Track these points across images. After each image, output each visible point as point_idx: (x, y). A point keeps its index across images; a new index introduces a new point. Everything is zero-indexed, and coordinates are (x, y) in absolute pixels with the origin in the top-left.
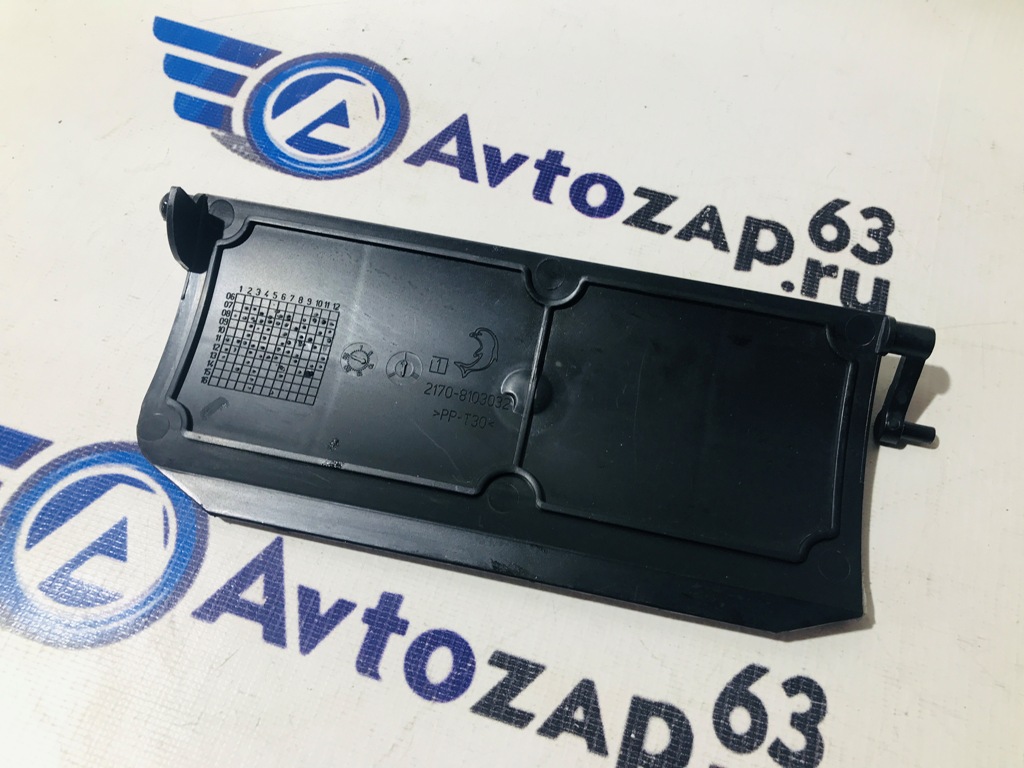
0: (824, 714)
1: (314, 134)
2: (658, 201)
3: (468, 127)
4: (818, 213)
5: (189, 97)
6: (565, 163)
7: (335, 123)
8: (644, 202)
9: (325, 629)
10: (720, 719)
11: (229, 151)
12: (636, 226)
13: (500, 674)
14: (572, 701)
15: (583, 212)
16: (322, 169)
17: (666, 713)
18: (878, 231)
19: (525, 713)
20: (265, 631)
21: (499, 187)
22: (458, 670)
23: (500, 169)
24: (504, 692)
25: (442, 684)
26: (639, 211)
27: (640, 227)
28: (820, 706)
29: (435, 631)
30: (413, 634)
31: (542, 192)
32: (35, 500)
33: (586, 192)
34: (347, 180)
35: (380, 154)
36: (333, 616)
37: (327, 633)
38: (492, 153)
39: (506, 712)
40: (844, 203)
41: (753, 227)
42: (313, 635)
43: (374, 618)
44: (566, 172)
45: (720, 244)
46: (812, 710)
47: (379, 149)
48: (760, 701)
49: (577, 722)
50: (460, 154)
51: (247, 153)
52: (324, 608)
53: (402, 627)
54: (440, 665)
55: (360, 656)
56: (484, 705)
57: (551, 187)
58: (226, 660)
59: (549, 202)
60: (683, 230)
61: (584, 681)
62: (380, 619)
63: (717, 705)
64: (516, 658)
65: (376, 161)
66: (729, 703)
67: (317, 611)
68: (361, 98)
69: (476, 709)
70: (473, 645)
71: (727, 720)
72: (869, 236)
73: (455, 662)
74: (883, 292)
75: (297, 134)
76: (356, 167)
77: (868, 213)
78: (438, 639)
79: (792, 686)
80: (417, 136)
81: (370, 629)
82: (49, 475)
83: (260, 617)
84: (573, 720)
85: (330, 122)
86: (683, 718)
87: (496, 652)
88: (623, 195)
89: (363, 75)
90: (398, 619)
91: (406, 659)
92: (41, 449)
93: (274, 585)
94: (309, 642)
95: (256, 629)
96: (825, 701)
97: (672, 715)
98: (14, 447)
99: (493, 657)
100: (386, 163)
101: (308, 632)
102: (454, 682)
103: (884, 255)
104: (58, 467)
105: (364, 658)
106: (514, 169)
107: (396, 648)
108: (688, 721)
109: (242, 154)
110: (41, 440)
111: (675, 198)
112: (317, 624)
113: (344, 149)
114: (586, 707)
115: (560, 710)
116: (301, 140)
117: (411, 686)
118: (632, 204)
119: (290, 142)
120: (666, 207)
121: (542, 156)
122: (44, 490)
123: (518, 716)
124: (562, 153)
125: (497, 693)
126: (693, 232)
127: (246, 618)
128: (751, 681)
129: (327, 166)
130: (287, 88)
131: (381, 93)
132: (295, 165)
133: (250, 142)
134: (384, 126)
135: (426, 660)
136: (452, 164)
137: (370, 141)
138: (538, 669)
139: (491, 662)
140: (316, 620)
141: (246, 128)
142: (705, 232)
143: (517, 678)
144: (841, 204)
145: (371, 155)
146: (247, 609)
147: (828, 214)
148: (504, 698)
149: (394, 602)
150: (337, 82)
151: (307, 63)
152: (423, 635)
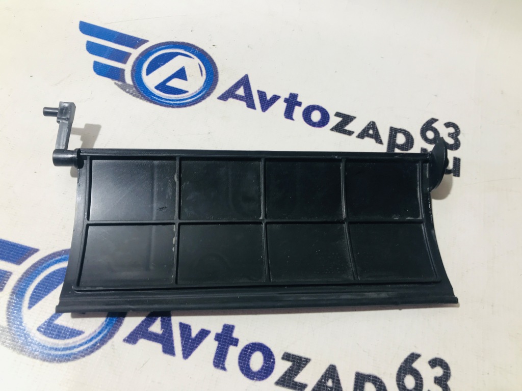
0: (450, 376)
1: (170, 84)
2: (347, 119)
3: (248, 81)
4: (424, 125)
5: (101, 63)
6: (299, 99)
7: (180, 78)
8: (339, 119)
9: (195, 345)
10: (400, 382)
11: (124, 93)
12: (337, 131)
13: (288, 365)
14: (325, 377)
15: (310, 125)
16: (175, 102)
17: (373, 380)
18: (453, 134)
19: (302, 384)
20: (163, 348)
21: (267, 112)
22: (267, 364)
23: (267, 103)
24: (291, 373)
25: (259, 371)
26: (338, 125)
27: (339, 132)
28: (447, 373)
29: (253, 344)
30: (242, 345)
31: (289, 114)
32: (32, 282)
33: (310, 115)
34: (188, 108)
35: (204, 94)
36: (199, 338)
37: (196, 347)
38: (262, 95)
39: (293, 384)
40: (436, 120)
41: (394, 132)
42: (189, 349)
43: (221, 338)
44: (300, 104)
45: (379, 140)
46: (444, 375)
47: (204, 92)
48: (418, 372)
49: (329, 387)
50: (246, 95)
51: (134, 94)
52: (194, 334)
53: (235, 342)
54: (257, 361)
55: (215, 359)
56: (282, 381)
57: (293, 112)
58: (144, 364)
59: (293, 119)
60: (360, 134)
61: (330, 365)
62: (224, 339)
63: (397, 374)
64: (295, 356)
65: (203, 98)
66: (403, 373)
67: (190, 335)
68: (192, 65)
69: (278, 383)
70: (273, 350)
71: (403, 382)
72: (449, 136)
73: (265, 359)
74: (457, 164)
75: (160, 84)
76: (193, 101)
77: (448, 125)
78: (255, 347)
79: (433, 363)
80: (223, 85)
81: (219, 344)
82: (38, 268)
83: (160, 340)
84: (327, 386)
85: (177, 78)
86: (381, 382)
87: (285, 353)
88: (329, 116)
89: (193, 53)
90: (233, 338)
91: (239, 359)
92: (33, 254)
93: (167, 323)
94: (187, 353)
95: (158, 347)
96: (450, 370)
97: (376, 381)
98: (18, 253)
99: (284, 355)
100: (208, 99)
101: (186, 348)
102: (265, 370)
103: (456, 146)
104: (43, 263)
105: (217, 360)
106: (274, 103)
107: (233, 353)
108: (384, 384)
109: (132, 94)
110: (32, 249)
111: (355, 118)
112: (191, 342)
113: (186, 92)
114: (333, 379)
115: (320, 381)
116: (162, 87)
117: (243, 373)
118: (334, 121)
119: (157, 88)
120: (351, 122)
121: (287, 96)
122: (36, 276)
123: (299, 386)
124: (297, 95)
125: (288, 374)
126: (365, 134)
127: (153, 341)
128: (413, 361)
129: (177, 100)
130: (153, 60)
131: (203, 63)
132: (160, 100)
133: (136, 87)
134: (206, 80)
135: (249, 359)
136: (242, 100)
137: (199, 88)
138: (307, 361)
139: (283, 358)
140: (190, 341)
141: (133, 80)
142: (371, 135)
143: (297, 366)
144: (434, 120)
145: (200, 95)
146: (153, 336)
147: (428, 125)
148: (291, 377)
149: (230, 329)
150: (179, 57)
151: (163, 47)
152: (247, 346)
